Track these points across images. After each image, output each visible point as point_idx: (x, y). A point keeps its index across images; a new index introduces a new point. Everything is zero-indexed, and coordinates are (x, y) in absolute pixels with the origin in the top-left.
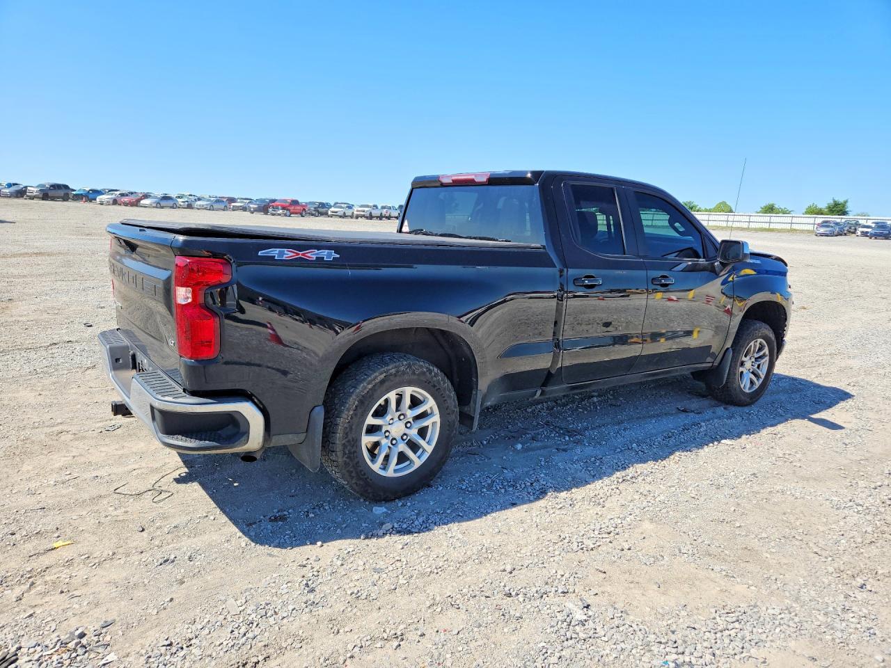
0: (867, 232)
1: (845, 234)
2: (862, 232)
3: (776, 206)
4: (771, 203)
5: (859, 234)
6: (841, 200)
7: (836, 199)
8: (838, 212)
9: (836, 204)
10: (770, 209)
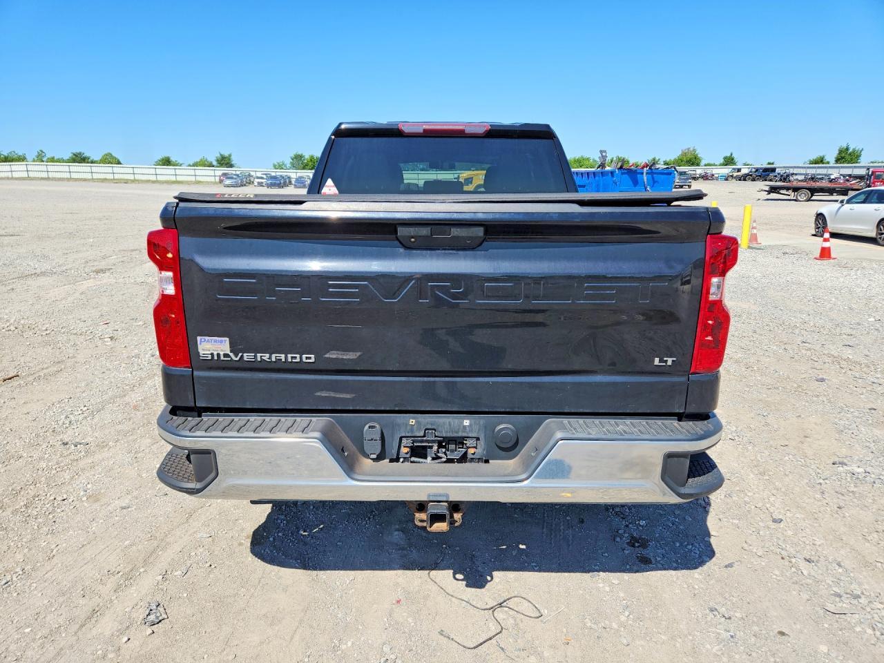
0: (262, 183)
1: (245, 185)
2: (258, 183)
3: (171, 159)
4: (167, 155)
5: (256, 184)
6: (226, 154)
7: (222, 153)
8: (226, 164)
9: (223, 158)
10: (167, 162)
